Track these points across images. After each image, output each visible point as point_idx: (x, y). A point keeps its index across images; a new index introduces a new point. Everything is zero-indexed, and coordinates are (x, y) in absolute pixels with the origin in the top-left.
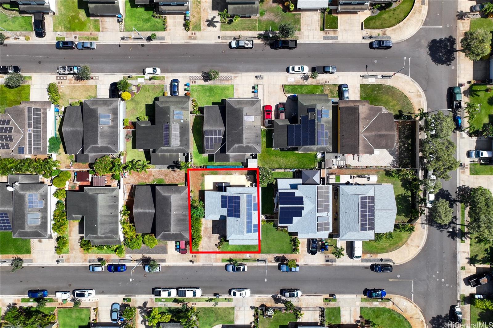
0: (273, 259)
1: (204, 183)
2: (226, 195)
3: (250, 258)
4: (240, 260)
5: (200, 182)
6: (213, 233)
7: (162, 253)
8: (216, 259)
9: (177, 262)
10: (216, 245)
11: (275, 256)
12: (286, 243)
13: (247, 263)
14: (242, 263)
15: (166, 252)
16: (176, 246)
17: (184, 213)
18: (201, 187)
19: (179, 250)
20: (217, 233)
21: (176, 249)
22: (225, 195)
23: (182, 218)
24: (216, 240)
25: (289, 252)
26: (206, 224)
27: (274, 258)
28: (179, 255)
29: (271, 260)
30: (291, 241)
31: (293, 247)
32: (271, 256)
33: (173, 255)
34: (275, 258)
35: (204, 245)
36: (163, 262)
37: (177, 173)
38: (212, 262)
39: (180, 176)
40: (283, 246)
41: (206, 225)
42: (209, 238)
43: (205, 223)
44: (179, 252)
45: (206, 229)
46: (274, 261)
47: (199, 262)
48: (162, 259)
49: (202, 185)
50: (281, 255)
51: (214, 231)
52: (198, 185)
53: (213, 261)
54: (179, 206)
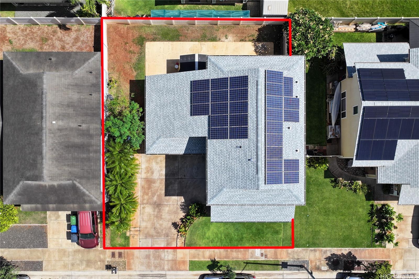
0: (324, 262)
1: (144, 62)
2: (206, 78)
3: (263, 259)
4: (237, 263)
5: (135, 58)
6: (168, 193)
7: (34, 247)
8: (174, 261)
9: (71, 270)
10: (175, 225)
11: (329, 254)
12: (359, 220)
13: (257, 272)
14: (244, 272)
15: (44, 244)
16: (69, 227)
17: (84, 126)
18: (135, 74)
19: (75, 237)
20: (178, 195)
21: (69, 236)
22: (201, 78)
23: (77, 140)
24: (176, 213)
25: (366, 242)
26: (150, 170)
27: (326, 259)
28: (79, 251)
29: (318, 263)
30: (371, 214)
31: (377, 231)
32: (318, 254)
33: (63, 252)
34: (328, 259)
35: (144, 224)
36: (35, 270)
37: (73, 35)
38: (163, 269)
39: (79, 44)
40: (351, 227)
41: (148, 172)
42: (158, 206)
43: (147, 168)
44: (78, 244)
45: (149, 182)
46: (325, 268)
47: (130, 269)
48: (33, 263)
49: (139, 68)
50: (345, 251)
51: (170, 188)
52: (127, 67)
53: (166, 267)
54: (68, 106)
